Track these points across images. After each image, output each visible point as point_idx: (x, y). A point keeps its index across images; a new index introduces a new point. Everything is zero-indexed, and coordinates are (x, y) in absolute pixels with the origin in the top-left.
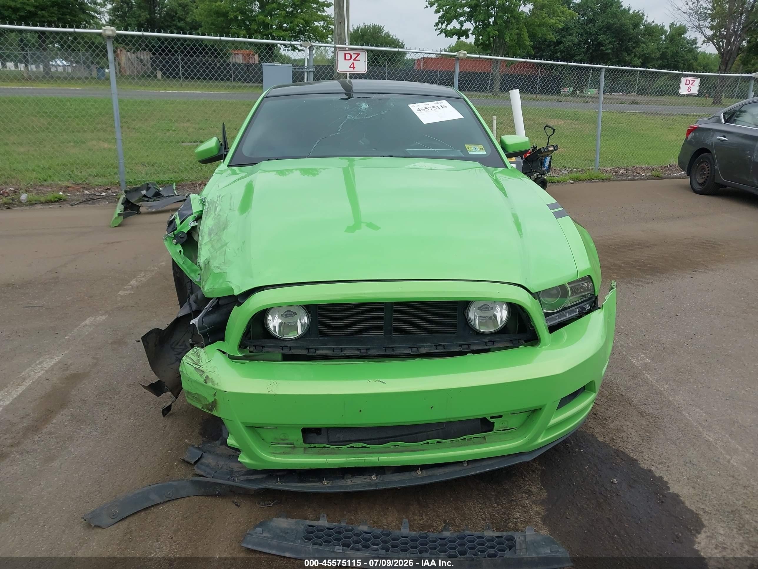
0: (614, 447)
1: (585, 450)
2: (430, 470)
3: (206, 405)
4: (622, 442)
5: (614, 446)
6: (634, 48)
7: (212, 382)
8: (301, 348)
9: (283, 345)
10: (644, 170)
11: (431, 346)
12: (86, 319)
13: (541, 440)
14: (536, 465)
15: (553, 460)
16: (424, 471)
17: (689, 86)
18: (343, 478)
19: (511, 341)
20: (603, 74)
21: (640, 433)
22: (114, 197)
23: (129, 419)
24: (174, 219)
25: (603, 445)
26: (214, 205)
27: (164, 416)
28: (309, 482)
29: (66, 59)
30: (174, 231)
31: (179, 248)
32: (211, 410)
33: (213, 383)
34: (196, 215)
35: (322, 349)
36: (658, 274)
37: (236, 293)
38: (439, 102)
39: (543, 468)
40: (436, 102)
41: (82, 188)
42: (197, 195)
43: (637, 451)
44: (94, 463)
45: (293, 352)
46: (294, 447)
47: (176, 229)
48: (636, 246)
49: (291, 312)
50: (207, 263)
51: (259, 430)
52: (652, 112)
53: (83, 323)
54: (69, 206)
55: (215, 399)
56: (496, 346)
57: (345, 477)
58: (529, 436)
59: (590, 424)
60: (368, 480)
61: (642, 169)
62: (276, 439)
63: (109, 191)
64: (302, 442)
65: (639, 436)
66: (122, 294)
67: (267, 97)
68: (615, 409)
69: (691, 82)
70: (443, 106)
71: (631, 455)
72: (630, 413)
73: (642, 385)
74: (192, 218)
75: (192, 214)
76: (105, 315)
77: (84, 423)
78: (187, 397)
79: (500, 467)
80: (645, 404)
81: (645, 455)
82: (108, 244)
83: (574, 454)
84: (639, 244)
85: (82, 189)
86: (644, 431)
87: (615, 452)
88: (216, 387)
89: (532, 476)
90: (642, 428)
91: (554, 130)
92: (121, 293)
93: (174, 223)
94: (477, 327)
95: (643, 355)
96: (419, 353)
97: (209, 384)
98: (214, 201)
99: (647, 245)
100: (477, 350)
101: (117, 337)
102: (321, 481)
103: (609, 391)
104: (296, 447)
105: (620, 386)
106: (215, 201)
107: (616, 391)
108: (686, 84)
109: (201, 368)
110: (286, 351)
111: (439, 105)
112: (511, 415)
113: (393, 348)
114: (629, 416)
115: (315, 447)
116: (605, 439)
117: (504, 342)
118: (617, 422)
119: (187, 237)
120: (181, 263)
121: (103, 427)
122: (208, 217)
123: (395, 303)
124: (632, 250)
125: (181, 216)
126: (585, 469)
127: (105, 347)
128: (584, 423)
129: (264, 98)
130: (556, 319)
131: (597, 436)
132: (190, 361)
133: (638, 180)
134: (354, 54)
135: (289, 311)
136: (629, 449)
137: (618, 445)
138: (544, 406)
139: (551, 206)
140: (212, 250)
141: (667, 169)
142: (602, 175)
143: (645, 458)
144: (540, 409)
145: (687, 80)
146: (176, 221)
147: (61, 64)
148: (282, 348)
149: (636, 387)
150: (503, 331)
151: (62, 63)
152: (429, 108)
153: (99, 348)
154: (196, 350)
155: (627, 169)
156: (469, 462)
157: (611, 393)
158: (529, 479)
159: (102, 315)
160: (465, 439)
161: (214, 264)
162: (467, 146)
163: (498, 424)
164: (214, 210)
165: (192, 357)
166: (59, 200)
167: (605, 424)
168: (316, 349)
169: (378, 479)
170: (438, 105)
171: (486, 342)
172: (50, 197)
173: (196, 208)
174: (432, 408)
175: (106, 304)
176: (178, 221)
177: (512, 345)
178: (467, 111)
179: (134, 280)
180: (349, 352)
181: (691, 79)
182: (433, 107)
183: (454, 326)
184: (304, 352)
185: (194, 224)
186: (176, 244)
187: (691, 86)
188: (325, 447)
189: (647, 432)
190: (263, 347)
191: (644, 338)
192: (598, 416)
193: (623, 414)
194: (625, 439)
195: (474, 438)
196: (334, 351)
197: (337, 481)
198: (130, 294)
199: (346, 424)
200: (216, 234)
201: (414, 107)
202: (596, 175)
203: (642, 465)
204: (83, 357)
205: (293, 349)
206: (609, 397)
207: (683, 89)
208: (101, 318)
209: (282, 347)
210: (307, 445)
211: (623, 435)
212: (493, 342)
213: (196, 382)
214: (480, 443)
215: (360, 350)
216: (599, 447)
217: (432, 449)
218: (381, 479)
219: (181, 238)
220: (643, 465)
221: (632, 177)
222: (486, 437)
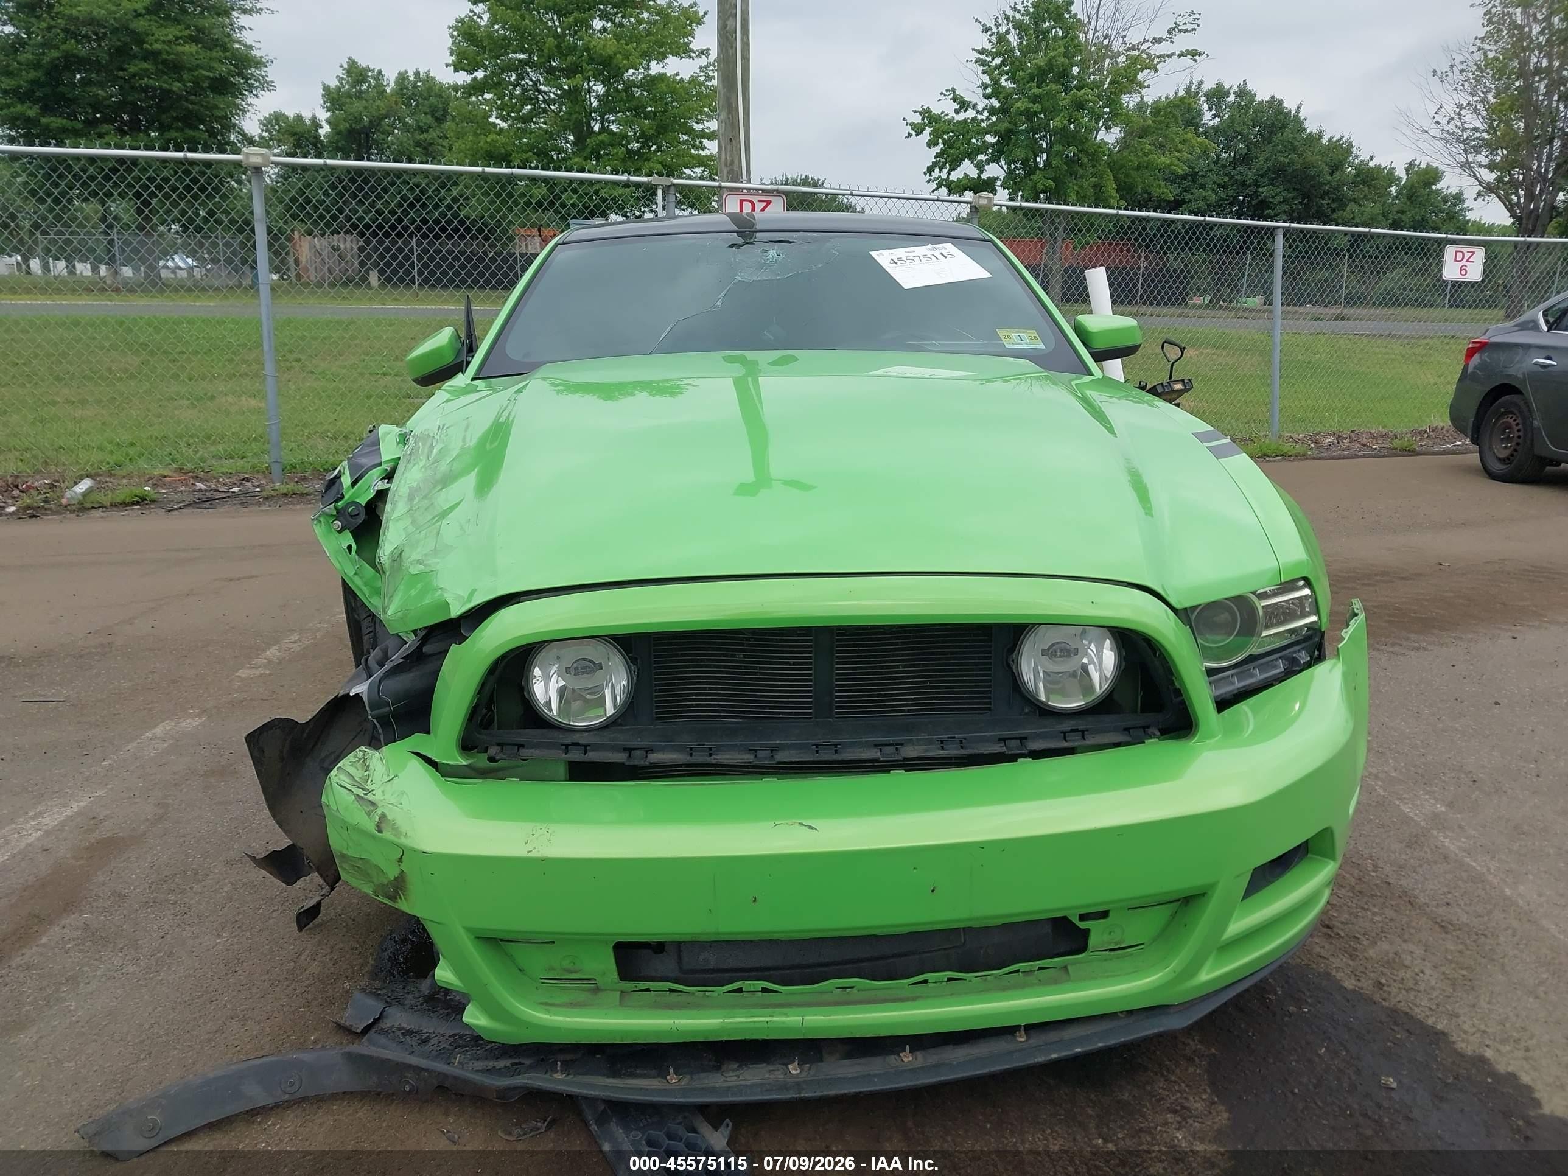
0: (1384, 1003)
1: (1313, 1010)
2: (932, 1051)
3: (383, 885)
4: (1404, 992)
5: (1384, 1000)
6: (1334, 211)
7: (393, 829)
8: (614, 748)
9: (568, 741)
10: (1376, 438)
11: (930, 742)
12: (155, 727)
13: (1209, 974)
14: (1194, 1044)
15: (1236, 1033)
16: (919, 1055)
17: (1464, 262)
18: (717, 1068)
19: (1127, 729)
20: (1280, 240)
21: (1443, 969)
22: (257, 494)
23: (219, 936)
24: (338, 477)
25: (1356, 998)
26: (429, 442)
27: (300, 929)
28: (633, 1076)
29: (192, 254)
30: (337, 501)
31: (348, 539)
32: (393, 898)
33: (396, 831)
34: (387, 467)
35: (662, 749)
36: (1436, 631)
37: (456, 611)
38: (936, 246)
39: (1213, 1050)
40: (930, 246)
41: (192, 477)
42: (393, 428)
43: (1442, 1013)
44: (117, 1037)
45: (593, 756)
46: (597, 990)
47: (342, 497)
48: (1378, 578)
49: (590, 661)
50: (398, 557)
51: (512, 948)
52: (1381, 332)
53: (149, 734)
54: (162, 512)
55: (402, 871)
56: (1090, 741)
57: (724, 1067)
58: (1175, 964)
59: (1317, 949)
60: (779, 1075)
61: (1372, 436)
62: (554, 969)
63: (247, 484)
64: (615, 975)
65: (1443, 977)
66: (243, 676)
67: (563, 243)
68: (1374, 914)
69: (1467, 256)
70: (946, 255)
71: (1430, 1022)
72: (1414, 924)
73: (1435, 862)
74: (378, 474)
75: (380, 464)
76: (200, 718)
77: (111, 945)
78: (341, 867)
79: (1108, 1044)
80: (1448, 904)
81: (1465, 1022)
82: (231, 580)
83: (1286, 1019)
84: (1384, 573)
85: (192, 481)
86: (1453, 965)
87: (1389, 1015)
88: (403, 841)
89: (1186, 1070)
90: (1446, 959)
91: (1182, 349)
92: (243, 673)
93: (337, 484)
94: (1043, 698)
95: (1427, 797)
96: (900, 758)
97: (387, 835)
98: (429, 435)
99: (1403, 576)
100: (1044, 750)
101: (219, 762)
102: (663, 1074)
103: (1356, 875)
104: (602, 990)
105: (1381, 864)
106: (432, 435)
107: (1374, 874)
108: (1456, 260)
109: (370, 797)
110: (576, 756)
111: (937, 253)
112: (1131, 911)
113: (836, 746)
114: (1413, 931)
115: (648, 990)
116: (1360, 984)
117: (1109, 732)
118: (1385, 946)
119: (367, 514)
120: (351, 574)
121: (154, 955)
122: (410, 466)
123: (839, 628)
124: (1369, 585)
125: (353, 468)
126: (1319, 1056)
127: (188, 782)
128: (1302, 946)
129: (556, 245)
130: (1233, 684)
131: (1339, 975)
132: (345, 780)
133: (1364, 456)
134: (759, 201)
135: (585, 659)
136: (1421, 1008)
137: (1395, 998)
138: (1213, 886)
139: (1202, 437)
140: (411, 529)
141: (1426, 435)
142: (1288, 447)
143: (1466, 1027)
144: (1204, 894)
145: (1457, 252)
146: (342, 479)
147: (181, 264)
148: (567, 748)
149: (1421, 866)
150: (1105, 706)
151: (186, 262)
152: (917, 259)
153: (175, 785)
154: (362, 753)
155: (1339, 437)
156: (1030, 1028)
157: (1360, 879)
158: (1180, 1078)
159: (193, 716)
160: (1017, 971)
161: (412, 555)
162: (1002, 333)
163: (1098, 933)
164: (426, 450)
165: (352, 770)
166: (142, 501)
167: (1355, 949)
168: (648, 750)
169: (804, 1074)
170: (933, 252)
171: (1065, 733)
172: (121, 495)
173: (388, 451)
174: (933, 891)
175: (206, 696)
176: (346, 480)
177: (1128, 739)
178: (999, 263)
179: (275, 647)
180: (728, 757)
181: (1465, 249)
182: (925, 256)
183: (985, 698)
184: (619, 757)
185: (382, 485)
186: (340, 532)
187: (1467, 264)
188: (671, 990)
189: (1462, 969)
190: (521, 746)
191: (1423, 760)
192: (1335, 930)
193: (1398, 925)
194: (1411, 984)
195: (1040, 968)
196: (691, 755)
197: (703, 1075)
198: (261, 675)
199: (719, 933)
200: (425, 497)
201: (883, 257)
202: (1273, 446)
203: (1460, 1046)
204: (136, 803)
205: (593, 750)
206: (1358, 888)
207: (1451, 271)
208: (191, 723)
209: (567, 746)
210: (629, 985)
211: (1402, 973)
212: (1083, 732)
213: (358, 830)
214: (1055, 982)
215: (756, 751)
216: (1348, 1001)
217: (935, 997)
218: (812, 1072)
219: (351, 516)
220: (1463, 1045)
221: (1351, 452)
222: (1069, 967)
